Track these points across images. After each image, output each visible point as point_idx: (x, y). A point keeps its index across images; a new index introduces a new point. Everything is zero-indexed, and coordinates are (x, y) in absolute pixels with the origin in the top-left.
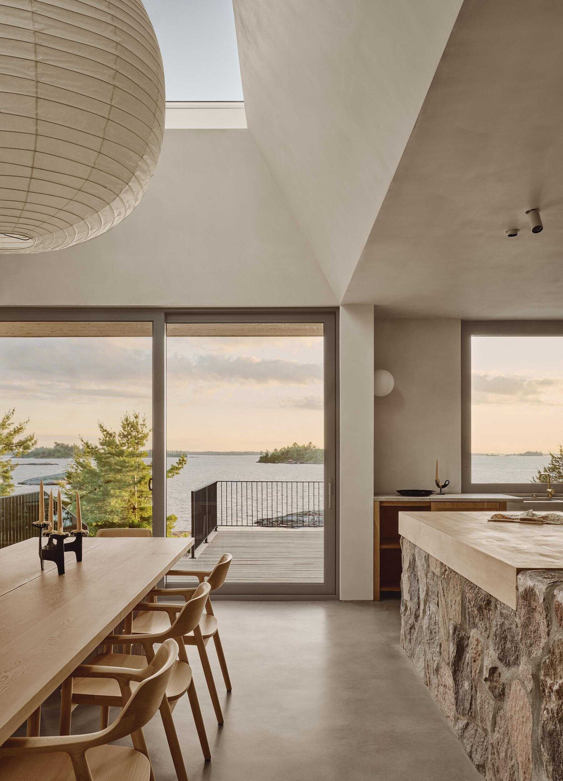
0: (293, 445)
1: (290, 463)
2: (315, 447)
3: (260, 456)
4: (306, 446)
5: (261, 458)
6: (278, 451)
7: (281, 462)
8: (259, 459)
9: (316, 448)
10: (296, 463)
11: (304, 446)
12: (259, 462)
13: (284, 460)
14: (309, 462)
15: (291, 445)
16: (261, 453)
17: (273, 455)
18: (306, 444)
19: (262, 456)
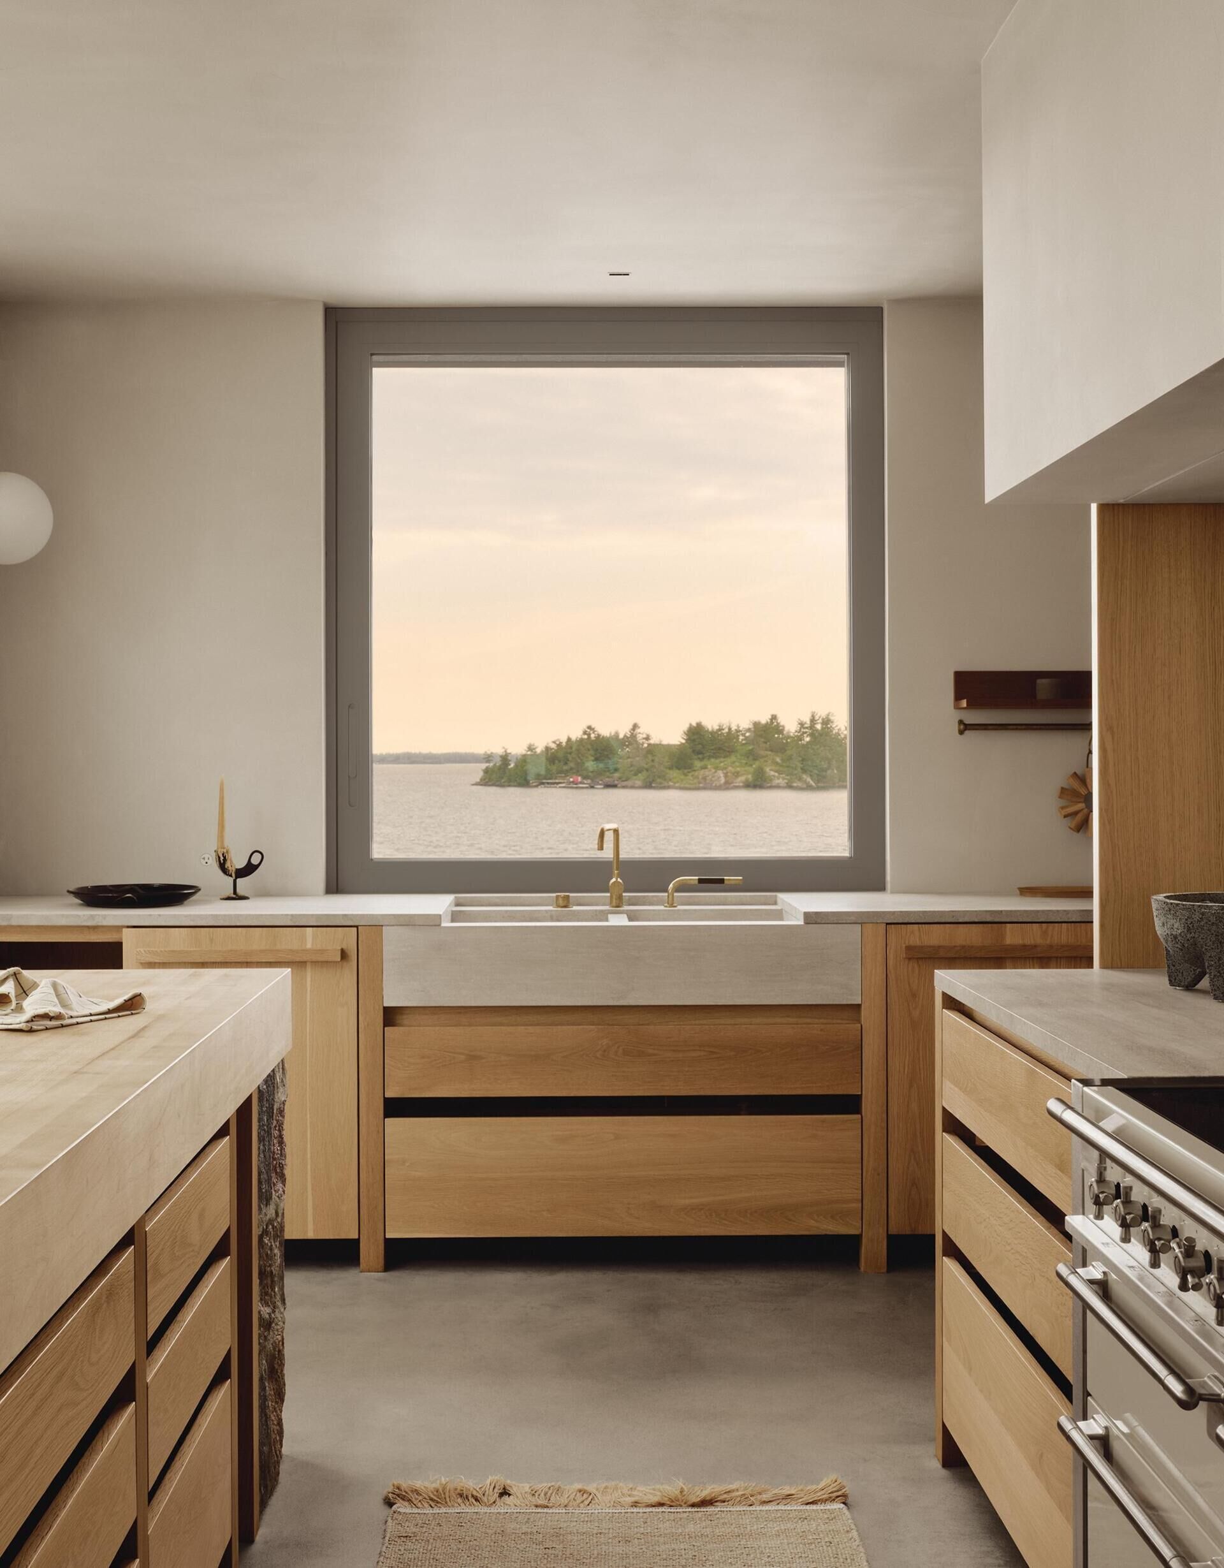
0: (585, 733)
1: (574, 785)
2: (647, 738)
3: (484, 766)
4: (621, 736)
5: (486, 771)
6: (538, 751)
7: (548, 783)
8: (481, 774)
9: (652, 742)
10: (592, 787)
11: (617, 734)
12: (481, 785)
13: (556, 779)
14: (629, 783)
15: (576, 734)
16: (488, 758)
17: (523, 761)
18: (624, 731)
19: (491, 764)
